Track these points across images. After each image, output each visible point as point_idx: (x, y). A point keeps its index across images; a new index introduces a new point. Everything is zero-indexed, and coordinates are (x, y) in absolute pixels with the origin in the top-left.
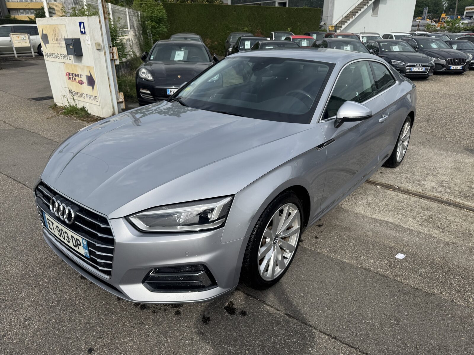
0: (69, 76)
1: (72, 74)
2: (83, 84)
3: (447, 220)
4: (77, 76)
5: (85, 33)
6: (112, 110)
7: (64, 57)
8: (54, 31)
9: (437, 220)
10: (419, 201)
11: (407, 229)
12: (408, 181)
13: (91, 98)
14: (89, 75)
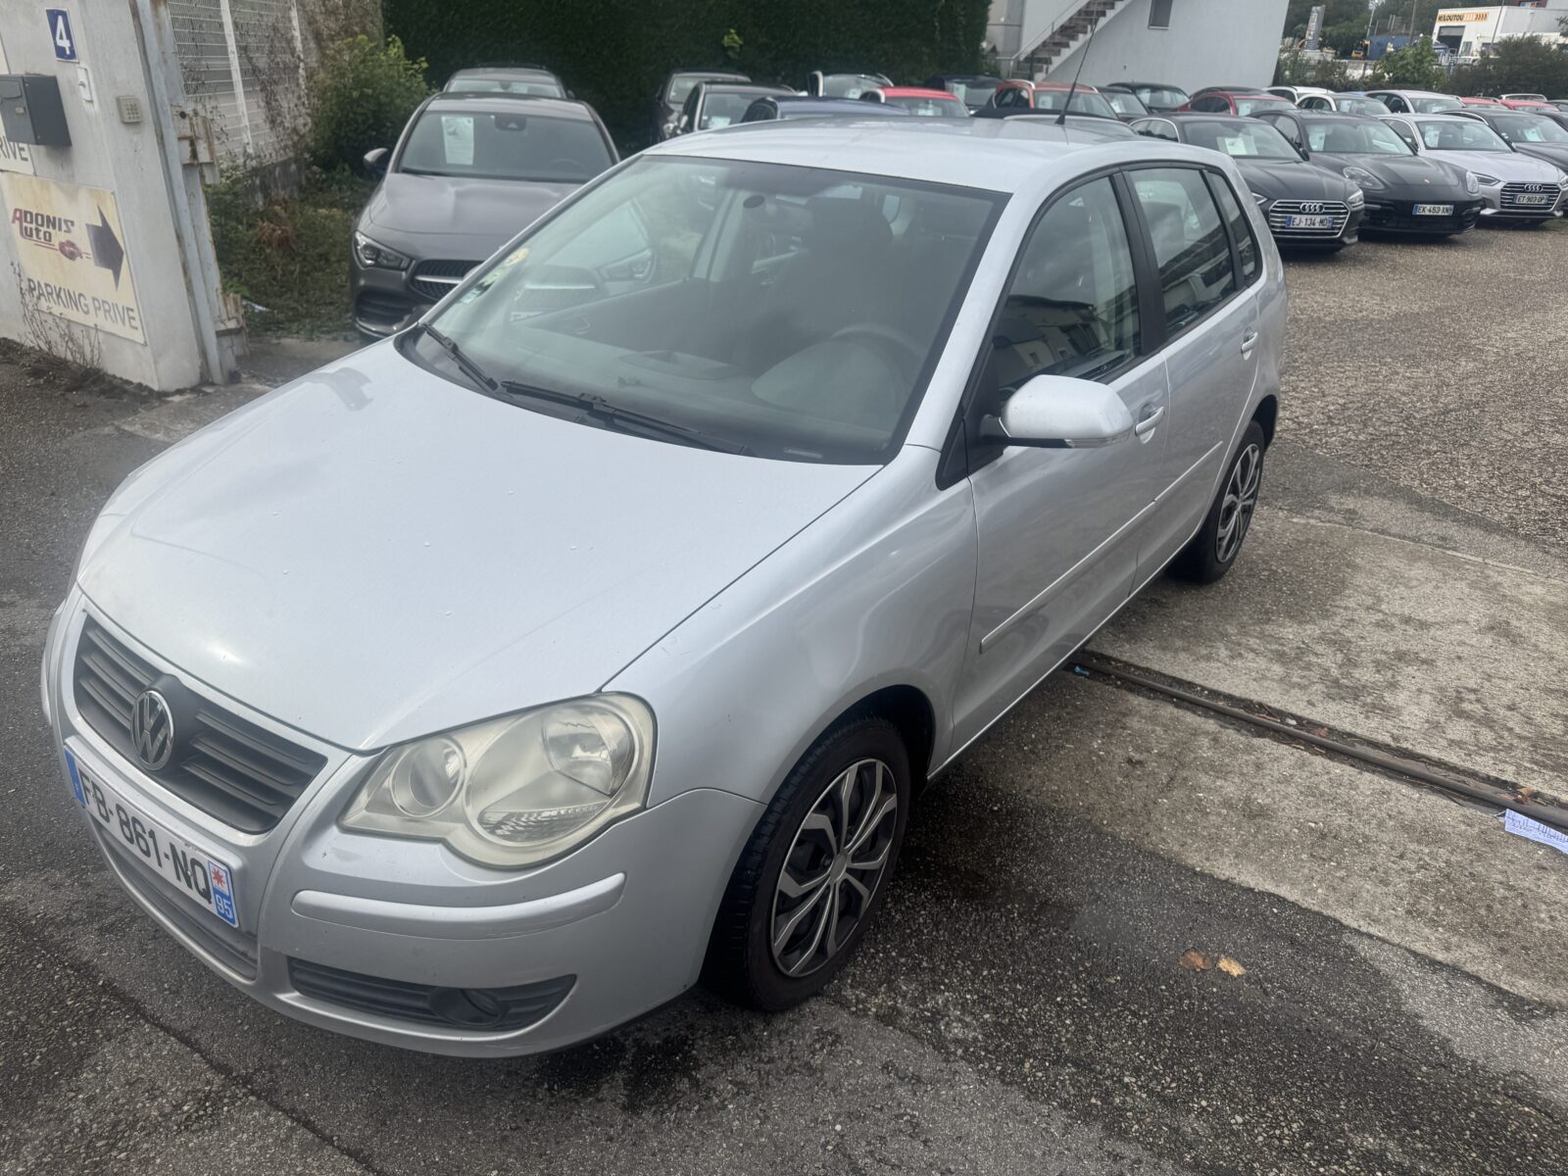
0: (25, 224)
1: (34, 217)
2: (78, 258)
3: (1511, 888)
4: (54, 228)
5: (73, 55)
6: (198, 361)
7: (2, 147)
9: (1472, 890)
10: (1389, 793)
12: (1333, 692)
13: (112, 313)
14: (100, 224)
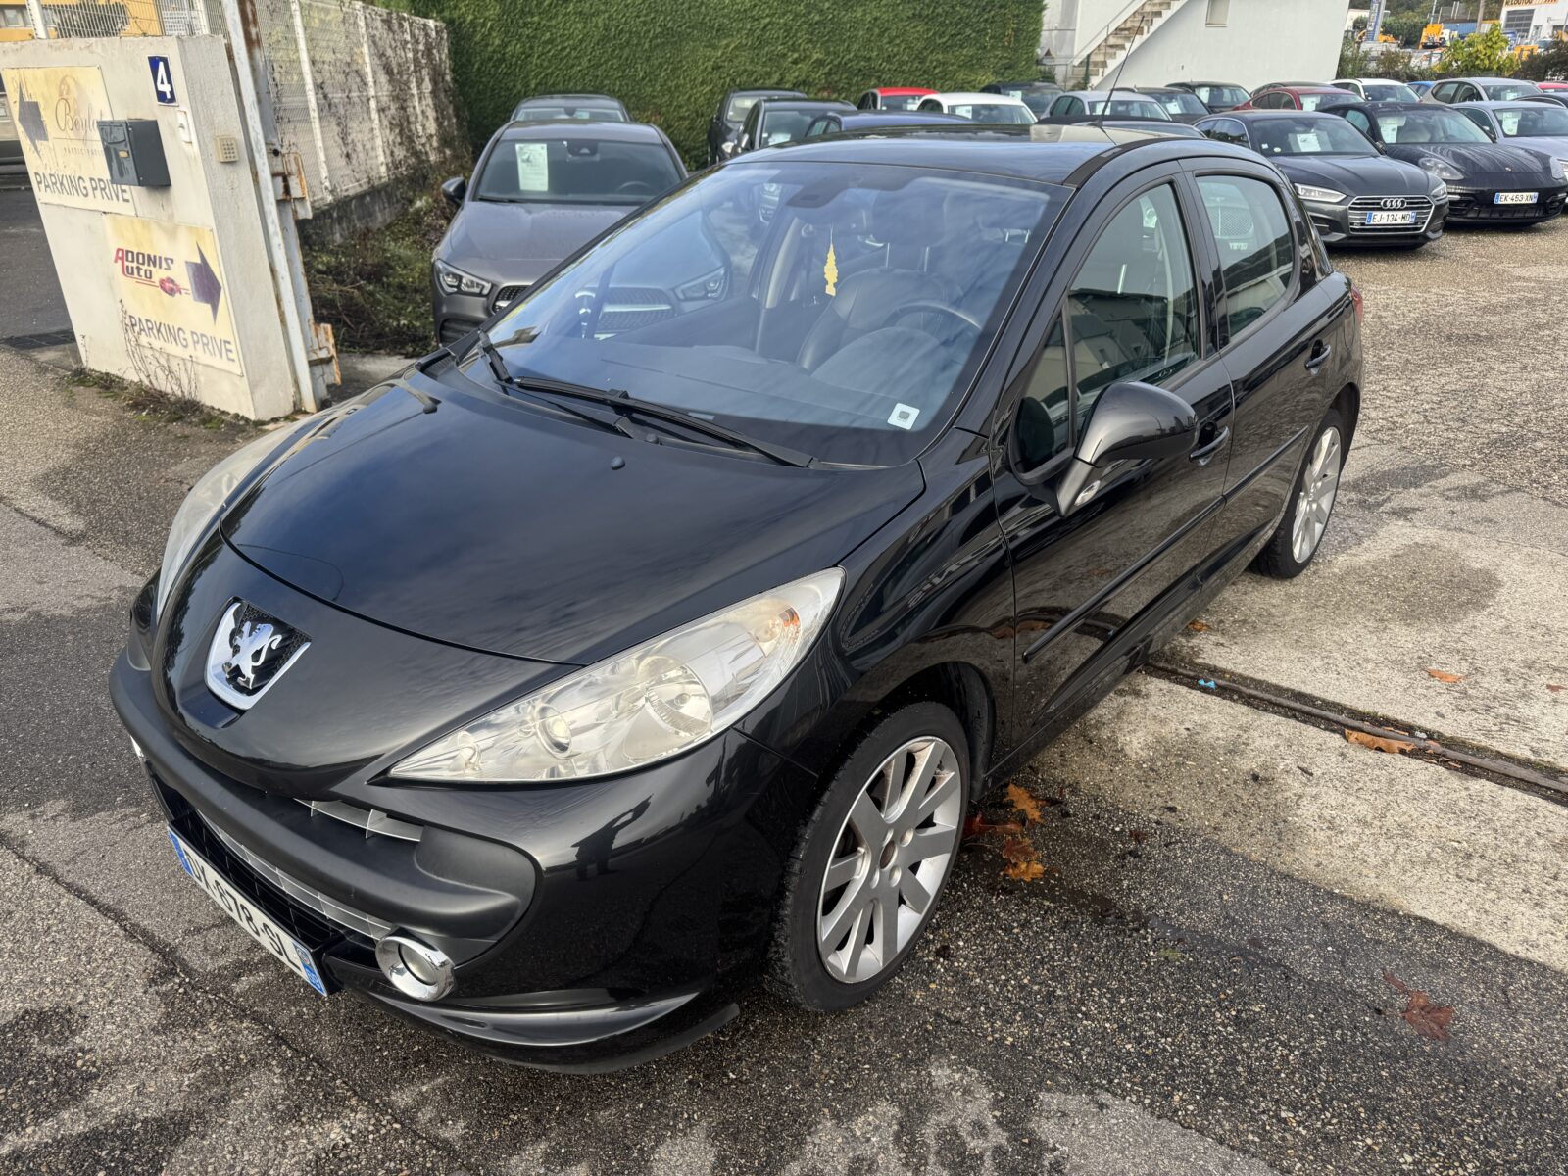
0: (126, 263)
1: (135, 256)
4: (155, 265)
5: (173, 99)
6: (292, 390)
7: (103, 189)
8: (61, 94)
13: (210, 347)
14: (198, 260)
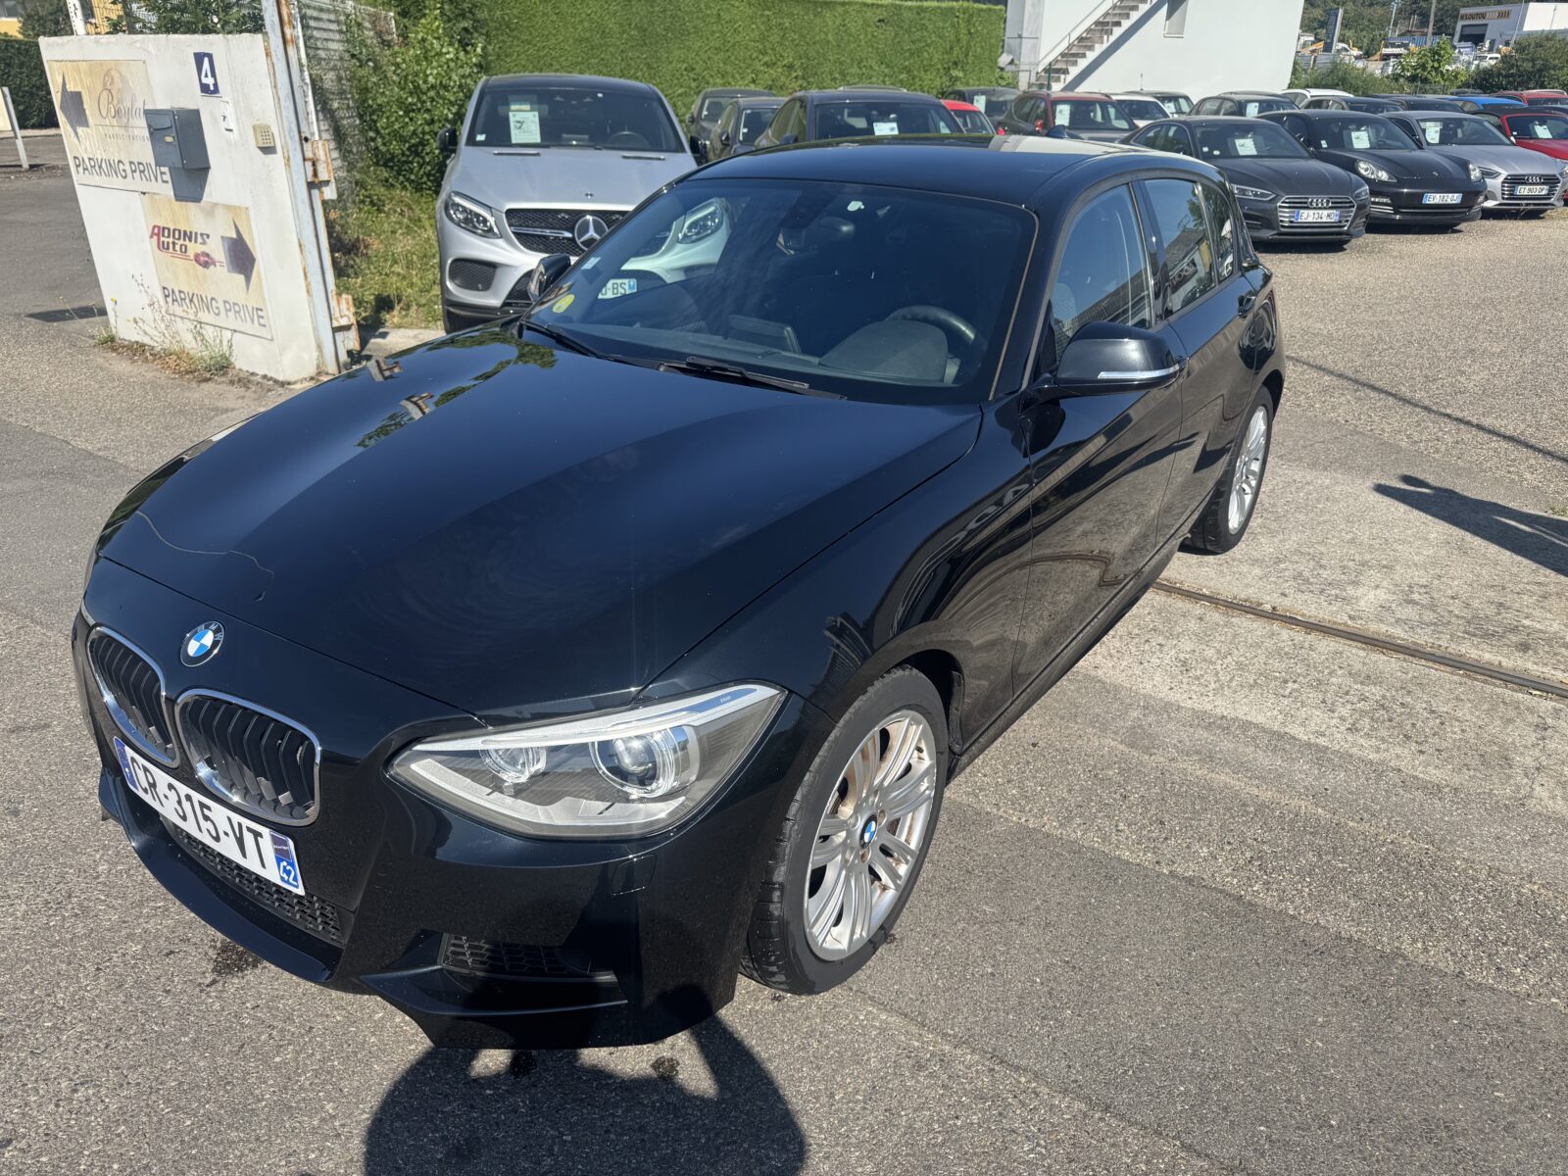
0: (162, 239)
1: (172, 232)
2: (212, 267)
3: (1433, 712)
4: (190, 240)
5: (216, 90)
6: (316, 354)
7: (143, 171)
8: (105, 84)
9: (1402, 714)
10: (1341, 653)
11: (1309, 745)
12: (1303, 588)
13: (242, 313)
14: (234, 236)
